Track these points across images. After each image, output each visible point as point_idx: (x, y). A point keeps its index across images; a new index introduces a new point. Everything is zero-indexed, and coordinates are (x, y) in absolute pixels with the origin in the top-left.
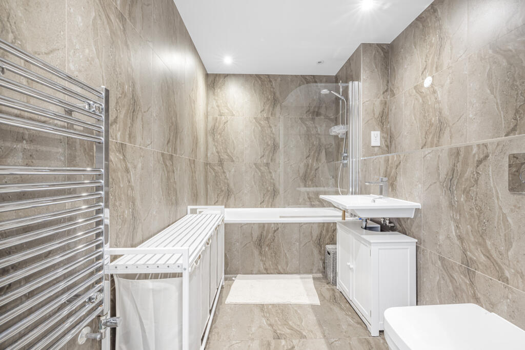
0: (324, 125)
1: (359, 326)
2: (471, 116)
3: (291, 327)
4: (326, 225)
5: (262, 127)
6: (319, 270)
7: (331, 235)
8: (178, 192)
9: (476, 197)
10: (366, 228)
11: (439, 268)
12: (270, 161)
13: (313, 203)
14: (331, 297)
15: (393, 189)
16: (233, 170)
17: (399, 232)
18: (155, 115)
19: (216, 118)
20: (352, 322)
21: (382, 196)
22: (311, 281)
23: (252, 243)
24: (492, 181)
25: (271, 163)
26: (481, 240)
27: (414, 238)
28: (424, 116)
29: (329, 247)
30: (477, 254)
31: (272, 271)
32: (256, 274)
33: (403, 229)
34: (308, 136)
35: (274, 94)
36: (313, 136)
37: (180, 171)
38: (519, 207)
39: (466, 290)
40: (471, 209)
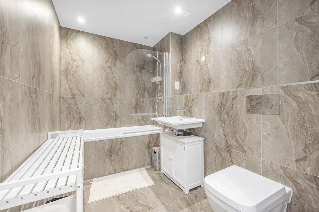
0: (147, 76)
1: (178, 191)
2: (223, 77)
3: (141, 204)
4: (152, 135)
5: (107, 73)
6: (148, 163)
7: (155, 141)
8: (41, 121)
9: (232, 115)
10: (178, 135)
11: (215, 151)
12: (112, 96)
13: (140, 123)
14: (159, 178)
15: (190, 113)
16: (84, 102)
17: (194, 135)
18: (22, 51)
19: (69, 63)
20: (174, 190)
21: (185, 117)
22: (145, 171)
23: (104, 154)
24: (239, 108)
25: (113, 98)
26: (234, 135)
27: (202, 137)
28: (202, 76)
29: (155, 149)
30: (232, 142)
31: (119, 171)
32: (107, 175)
33: (196, 133)
34: (137, 81)
35: (116, 52)
36: (140, 82)
37: (42, 103)
38: (250, 119)
39: (228, 160)
40: (229, 121)
